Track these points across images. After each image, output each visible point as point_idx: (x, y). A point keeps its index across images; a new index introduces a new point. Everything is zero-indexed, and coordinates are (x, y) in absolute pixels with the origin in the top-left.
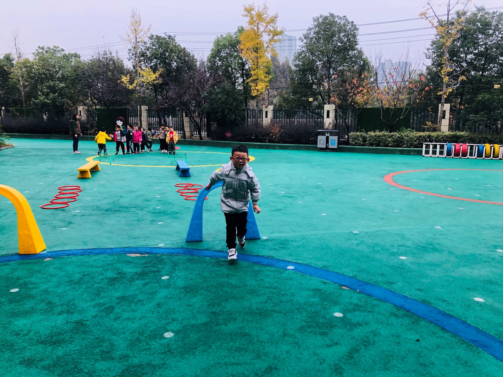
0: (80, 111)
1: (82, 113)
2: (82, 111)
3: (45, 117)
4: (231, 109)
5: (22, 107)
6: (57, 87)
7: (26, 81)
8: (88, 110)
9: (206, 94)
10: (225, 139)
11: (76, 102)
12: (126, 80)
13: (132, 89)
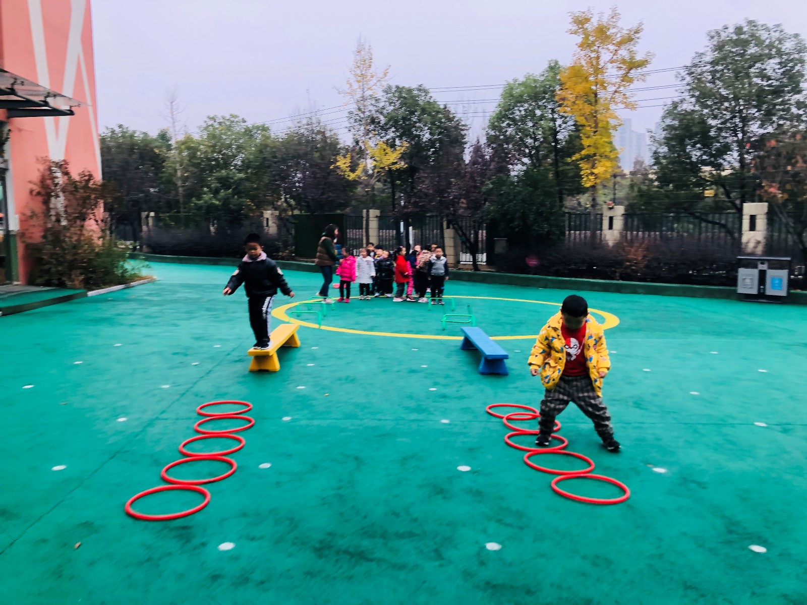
0: (267, 219)
1: (270, 223)
2: (270, 219)
3: (212, 229)
4: (540, 214)
5: (178, 212)
6: (233, 179)
7: (187, 171)
8: (280, 218)
9: (491, 186)
10: (526, 269)
11: (261, 205)
12: (344, 164)
13: (355, 181)
